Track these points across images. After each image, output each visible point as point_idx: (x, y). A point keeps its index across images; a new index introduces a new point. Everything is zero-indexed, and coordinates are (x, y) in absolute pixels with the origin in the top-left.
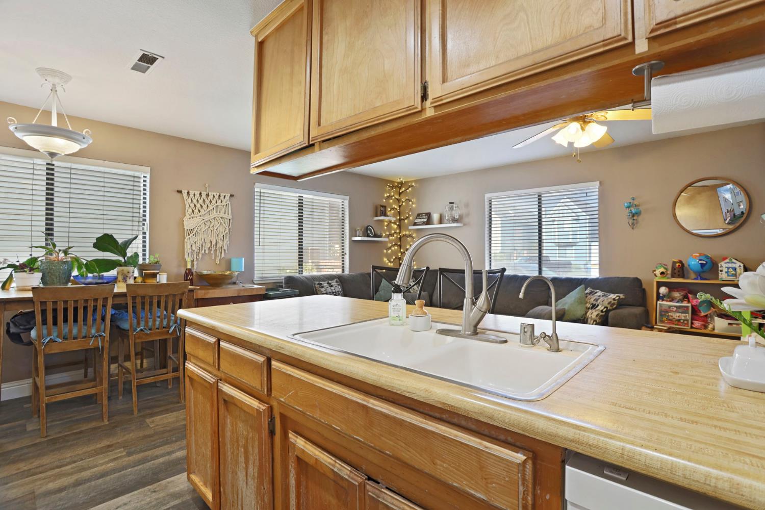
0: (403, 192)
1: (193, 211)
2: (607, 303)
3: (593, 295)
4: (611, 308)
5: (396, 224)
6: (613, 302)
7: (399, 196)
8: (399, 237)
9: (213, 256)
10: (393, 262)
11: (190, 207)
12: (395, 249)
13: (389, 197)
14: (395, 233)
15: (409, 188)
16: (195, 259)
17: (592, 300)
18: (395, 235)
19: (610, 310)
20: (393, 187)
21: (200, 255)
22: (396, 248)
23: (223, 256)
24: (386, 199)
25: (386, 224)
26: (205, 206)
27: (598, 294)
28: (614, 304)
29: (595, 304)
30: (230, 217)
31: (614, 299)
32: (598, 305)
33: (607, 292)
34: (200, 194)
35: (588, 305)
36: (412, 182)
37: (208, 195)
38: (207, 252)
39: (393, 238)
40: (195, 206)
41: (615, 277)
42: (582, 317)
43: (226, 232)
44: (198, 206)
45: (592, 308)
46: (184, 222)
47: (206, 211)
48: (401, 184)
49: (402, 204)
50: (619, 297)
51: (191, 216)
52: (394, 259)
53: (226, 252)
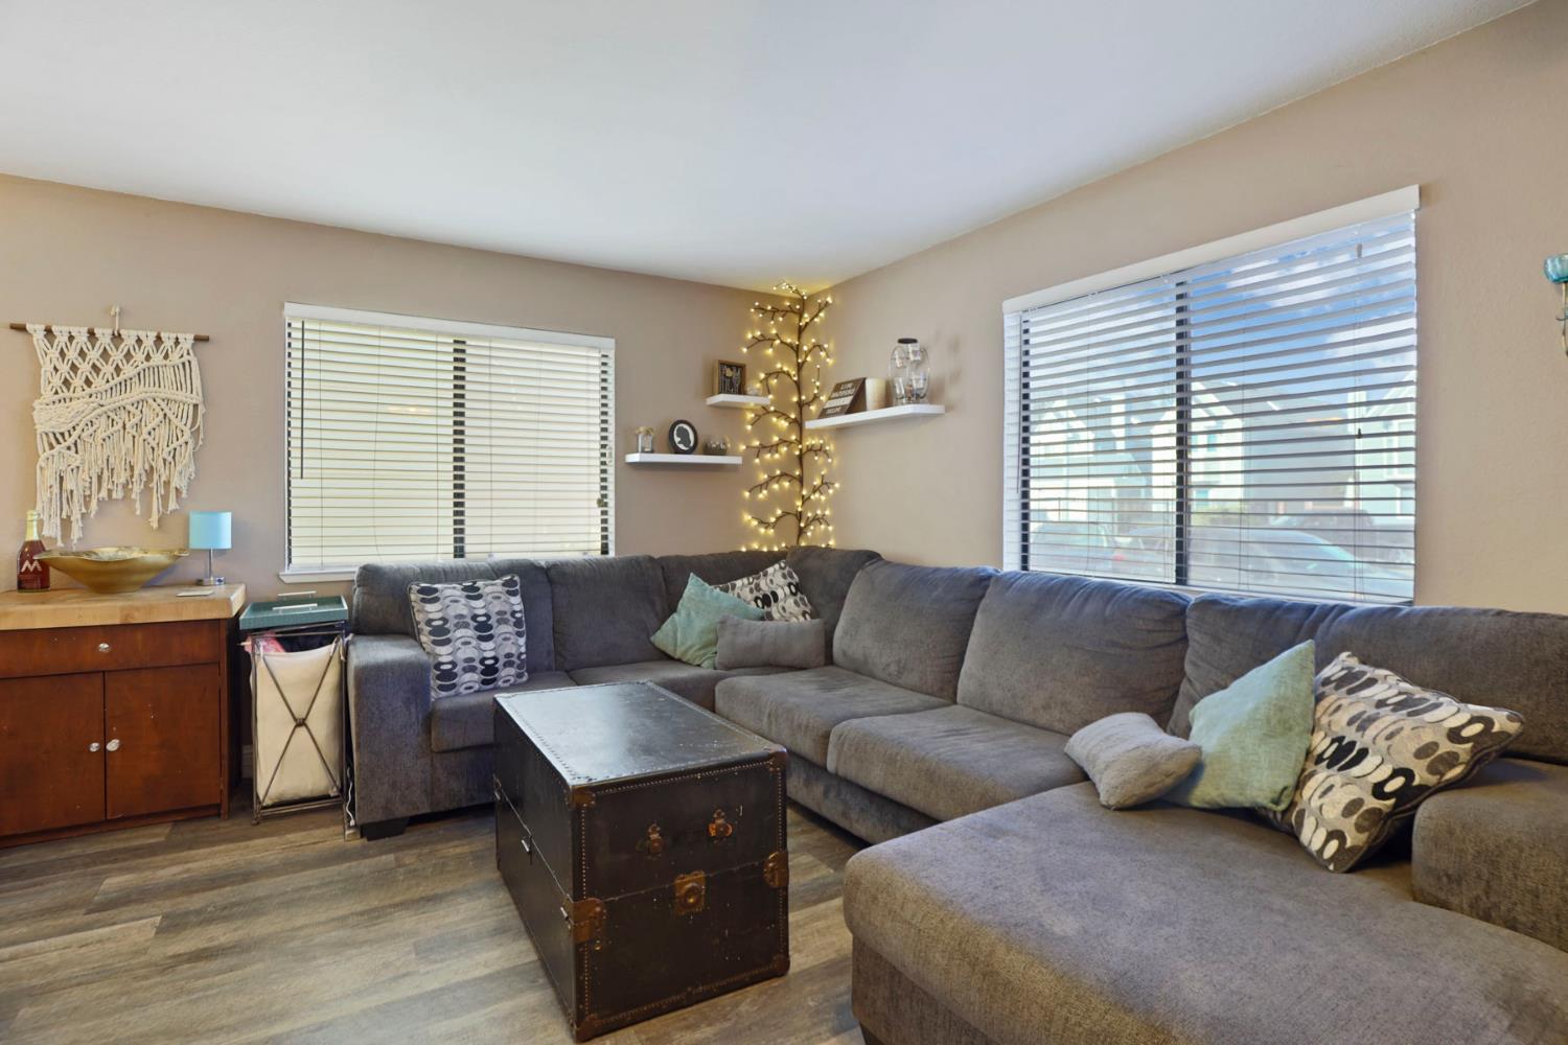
0: (807, 324)
1: (66, 383)
2: (1413, 747)
3: (1350, 692)
4: (1432, 780)
5: (787, 418)
6: (1446, 746)
7: (799, 338)
8: (797, 453)
9: (138, 505)
10: (774, 525)
11: (56, 369)
12: (781, 487)
13: (765, 340)
14: (783, 441)
15: (820, 311)
16: (76, 516)
17: (1343, 717)
18: (784, 449)
19: (1425, 791)
20: (775, 311)
21: (94, 505)
22: (786, 484)
23: (173, 505)
24: (748, 348)
25: (750, 416)
26: (108, 369)
27: (1377, 692)
28: (1451, 760)
29: (1353, 744)
30: (197, 398)
31: (1454, 735)
32: (1363, 753)
33: (1425, 686)
34: (91, 334)
35: (1321, 743)
36: (825, 292)
37: (117, 338)
38: (118, 494)
39: (777, 456)
40: (74, 368)
41: (1485, 612)
42: (1277, 802)
43: (181, 441)
44: (85, 368)
45: (1333, 761)
46: (35, 413)
47: (112, 383)
48: (803, 304)
49: (805, 361)
50: (1488, 722)
51: (61, 395)
52: (778, 519)
53: (184, 495)
